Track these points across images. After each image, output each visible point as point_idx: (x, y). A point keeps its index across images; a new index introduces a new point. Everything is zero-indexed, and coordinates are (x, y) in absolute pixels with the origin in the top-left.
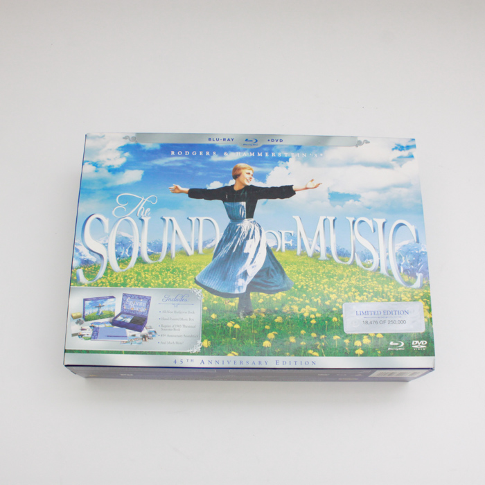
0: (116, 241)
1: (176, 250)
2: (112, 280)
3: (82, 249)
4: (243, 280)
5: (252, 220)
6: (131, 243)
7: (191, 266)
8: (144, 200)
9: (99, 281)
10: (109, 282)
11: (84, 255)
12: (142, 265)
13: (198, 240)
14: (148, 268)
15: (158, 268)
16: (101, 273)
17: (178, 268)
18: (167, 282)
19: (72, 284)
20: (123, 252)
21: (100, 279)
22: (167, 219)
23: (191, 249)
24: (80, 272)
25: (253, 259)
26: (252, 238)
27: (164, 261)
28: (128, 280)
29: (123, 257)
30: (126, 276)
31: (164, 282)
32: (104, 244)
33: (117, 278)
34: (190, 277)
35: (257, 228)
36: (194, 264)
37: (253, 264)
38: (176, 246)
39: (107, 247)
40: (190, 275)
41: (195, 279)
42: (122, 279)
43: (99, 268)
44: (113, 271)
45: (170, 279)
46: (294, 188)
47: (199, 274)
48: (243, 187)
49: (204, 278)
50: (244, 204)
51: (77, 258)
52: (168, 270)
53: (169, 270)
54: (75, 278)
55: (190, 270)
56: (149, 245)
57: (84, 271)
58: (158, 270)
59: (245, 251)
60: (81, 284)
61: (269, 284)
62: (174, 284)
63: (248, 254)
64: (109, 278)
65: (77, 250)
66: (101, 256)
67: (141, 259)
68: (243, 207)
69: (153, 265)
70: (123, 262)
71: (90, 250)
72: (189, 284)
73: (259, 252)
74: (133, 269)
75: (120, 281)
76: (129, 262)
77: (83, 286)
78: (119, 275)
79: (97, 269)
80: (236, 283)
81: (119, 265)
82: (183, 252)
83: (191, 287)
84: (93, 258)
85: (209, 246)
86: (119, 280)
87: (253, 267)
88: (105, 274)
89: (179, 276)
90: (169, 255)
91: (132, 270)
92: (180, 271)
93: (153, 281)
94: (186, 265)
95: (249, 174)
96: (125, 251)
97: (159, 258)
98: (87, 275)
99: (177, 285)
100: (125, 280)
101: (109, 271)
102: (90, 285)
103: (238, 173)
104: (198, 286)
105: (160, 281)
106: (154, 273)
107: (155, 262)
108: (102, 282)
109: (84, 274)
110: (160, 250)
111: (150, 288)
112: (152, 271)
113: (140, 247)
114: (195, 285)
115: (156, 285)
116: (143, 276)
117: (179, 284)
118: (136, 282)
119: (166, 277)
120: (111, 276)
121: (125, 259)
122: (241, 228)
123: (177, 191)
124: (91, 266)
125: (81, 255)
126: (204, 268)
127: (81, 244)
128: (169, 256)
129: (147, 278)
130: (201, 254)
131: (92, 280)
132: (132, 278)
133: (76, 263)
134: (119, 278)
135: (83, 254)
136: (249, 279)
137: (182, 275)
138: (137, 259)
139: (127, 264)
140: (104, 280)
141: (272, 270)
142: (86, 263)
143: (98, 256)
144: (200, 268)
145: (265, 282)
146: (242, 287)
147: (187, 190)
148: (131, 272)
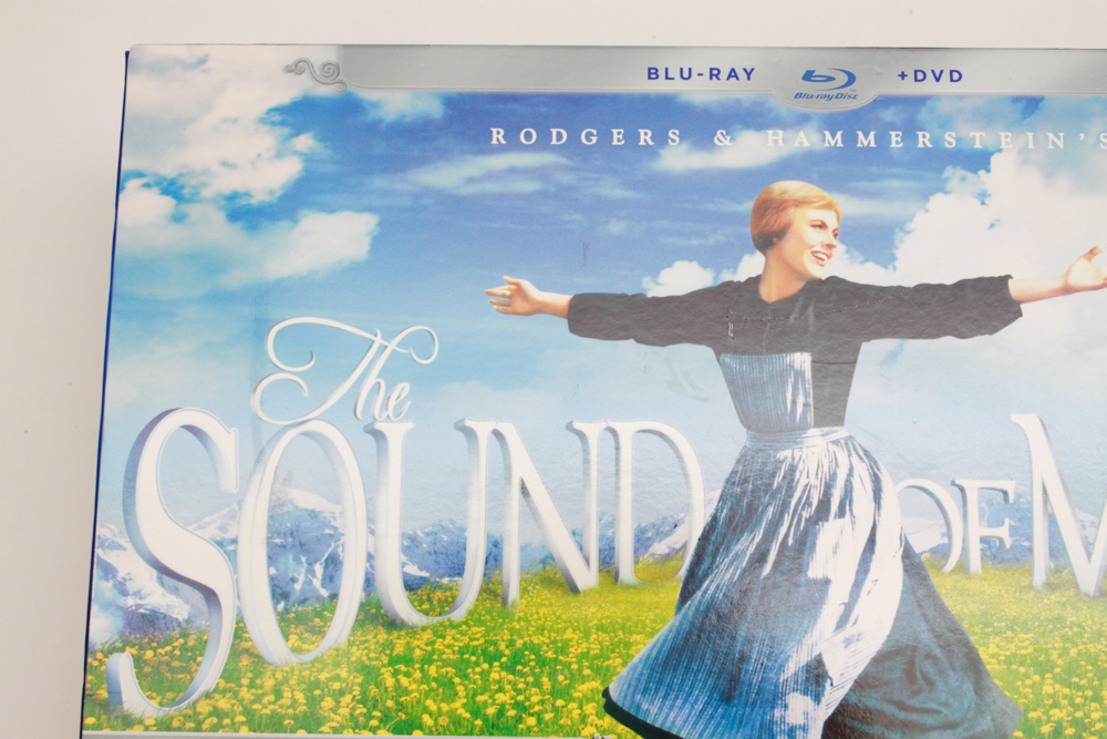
0: (273, 531)
1: (523, 569)
2: (258, 699)
3: (127, 563)
4: (808, 700)
5: (841, 433)
6: (335, 536)
7: (587, 635)
8: (384, 348)
9: (204, 707)
10: (247, 711)
11: (137, 594)
12: (383, 636)
13: (613, 523)
14: (409, 648)
15: (448, 646)
16: (209, 673)
17: (535, 649)
18: (491, 711)
19: (89, 721)
20: (301, 578)
21: (207, 695)
22: (483, 429)
23: (587, 561)
24: (122, 666)
25: (849, 608)
26: (841, 513)
27: (473, 618)
28: (328, 703)
29: (303, 601)
30: (317, 684)
31: (476, 711)
32: (220, 544)
33: (278, 694)
34: (585, 687)
35: (862, 470)
36: (600, 628)
37: (848, 631)
38: (523, 548)
39: (232, 557)
40: (584, 679)
41: (606, 693)
42: (300, 697)
43: (202, 646)
44: (259, 661)
45: (501, 697)
46: (1014, 288)
47: (624, 671)
48: (800, 285)
49: (645, 691)
50: (802, 360)
51: (106, 606)
52: (492, 658)
53: (497, 656)
54: (103, 694)
55: (585, 655)
56: (411, 546)
57: (138, 661)
58: (449, 655)
59: (815, 571)
60: (128, 721)
61: (914, 717)
62: (519, 719)
63: (827, 582)
64: (245, 694)
65: (109, 571)
66: (209, 595)
67: (379, 607)
68: (800, 374)
69: (427, 635)
70: (300, 620)
71: (164, 571)
72: (583, 719)
73: (871, 576)
74: (348, 654)
75: (294, 702)
76: (327, 621)
77: (137, 731)
78: (286, 681)
79: (193, 654)
80: (777, 713)
81: (286, 636)
82: (551, 577)
83: (589, 730)
84: (177, 606)
85: (660, 548)
86: (286, 701)
87: (848, 642)
88: (230, 674)
89: (537, 684)
90: (492, 590)
91: (339, 656)
92: (542, 662)
93: (429, 702)
94: (569, 634)
95: (823, 226)
96: (311, 571)
97: (450, 603)
98: (152, 679)
99: (532, 721)
100: (313, 702)
101: (245, 661)
102: (164, 725)
103: (776, 222)
104: (621, 728)
105: (459, 706)
106: (433, 671)
107: (435, 620)
108: (216, 712)
109: (140, 675)
110: (458, 570)
111: (417, 733)
112: (427, 660)
113: (370, 557)
114: (608, 720)
115: (443, 721)
116: (390, 682)
117: (539, 716)
118: (361, 709)
119: (485, 690)
120: (252, 686)
121: (309, 608)
122: (792, 469)
123: (520, 305)
124: (168, 642)
125: (125, 593)
126: (643, 647)
127: (124, 541)
128: (494, 594)
129: (407, 692)
130: (628, 587)
131: (174, 702)
132: (342, 693)
133: (104, 627)
134: (287, 694)
135: (131, 587)
136: (833, 698)
137: (553, 676)
138: (362, 606)
139: (320, 632)
140: (223, 704)
141: (929, 656)
142: (144, 626)
143: (197, 596)
144: (628, 645)
145: (902, 706)
146: (805, 729)
147: (562, 299)
148: (337, 665)
